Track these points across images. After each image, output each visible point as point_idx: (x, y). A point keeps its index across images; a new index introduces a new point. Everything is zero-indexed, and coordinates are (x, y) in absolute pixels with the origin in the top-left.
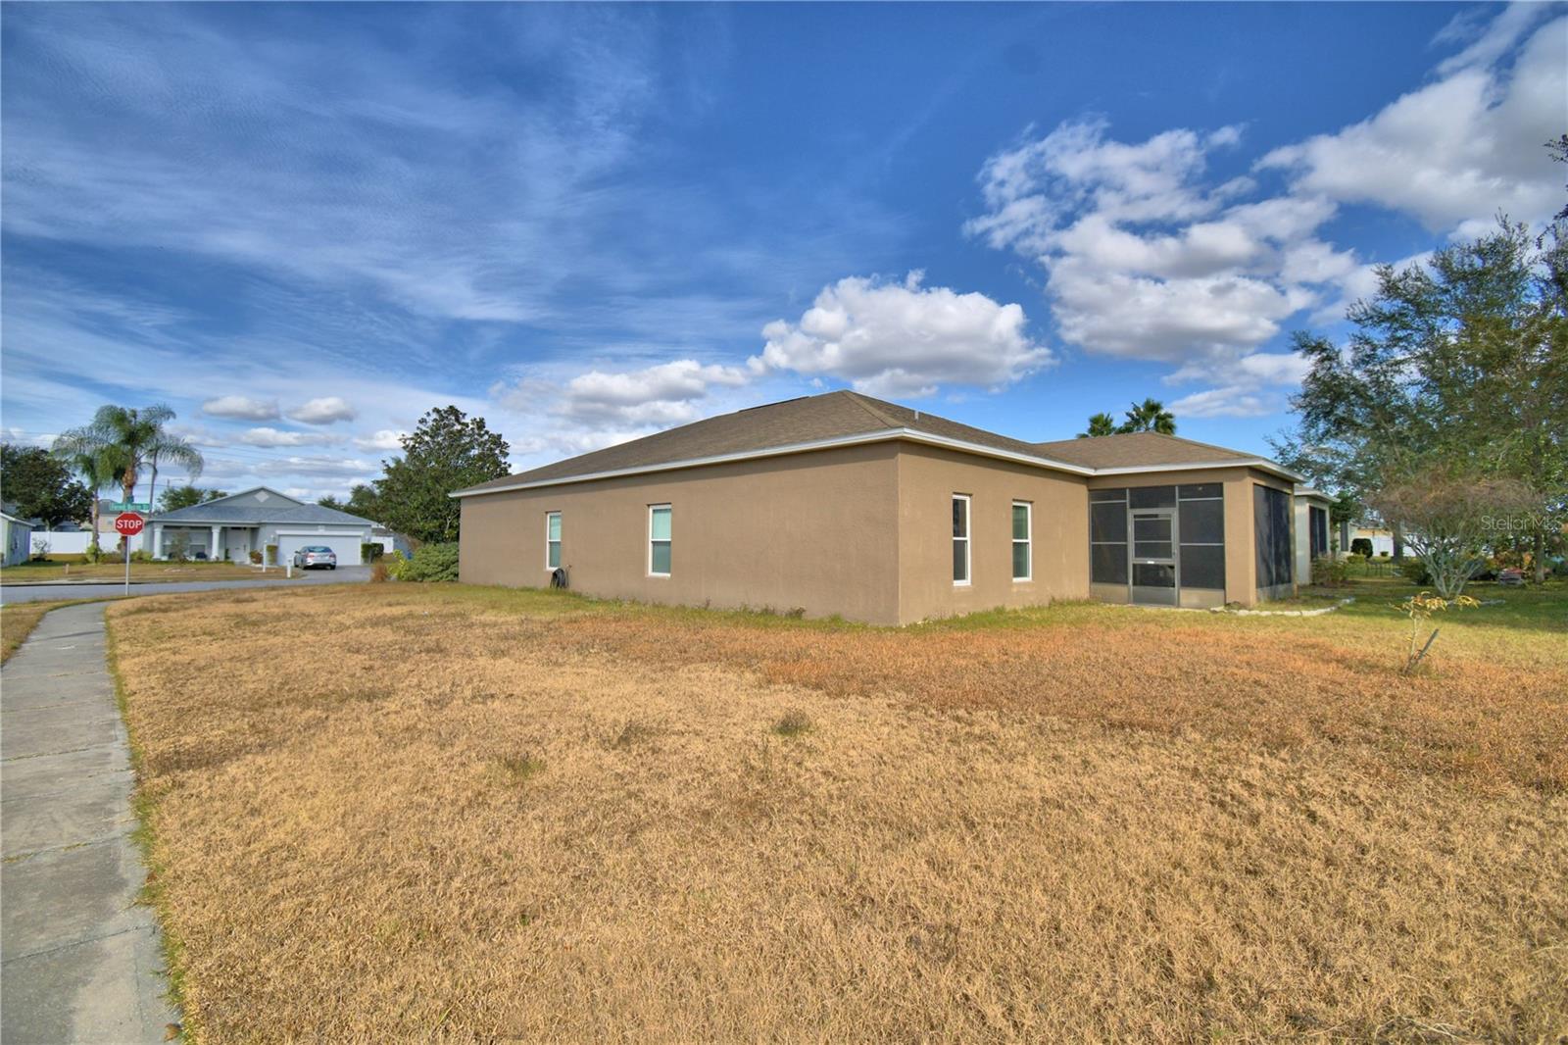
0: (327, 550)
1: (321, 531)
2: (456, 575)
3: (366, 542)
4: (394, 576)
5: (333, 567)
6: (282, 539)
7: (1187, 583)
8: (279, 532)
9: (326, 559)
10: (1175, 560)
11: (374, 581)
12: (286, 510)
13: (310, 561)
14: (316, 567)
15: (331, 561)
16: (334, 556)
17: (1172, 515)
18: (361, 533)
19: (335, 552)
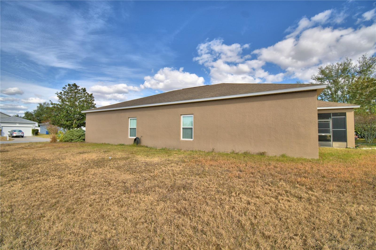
0: (20, 131)
1: (18, 125)
2: (84, 140)
3: (34, 129)
4: (58, 140)
5: (22, 137)
6: (3, 127)
7: (334, 140)
8: (2, 125)
9: (20, 134)
10: (331, 134)
11: (51, 142)
12: (4, 118)
13: (15, 135)
14: (16, 137)
15: (22, 135)
16: (23, 133)
17: (330, 121)
18: (32, 126)
19: (23, 131)
